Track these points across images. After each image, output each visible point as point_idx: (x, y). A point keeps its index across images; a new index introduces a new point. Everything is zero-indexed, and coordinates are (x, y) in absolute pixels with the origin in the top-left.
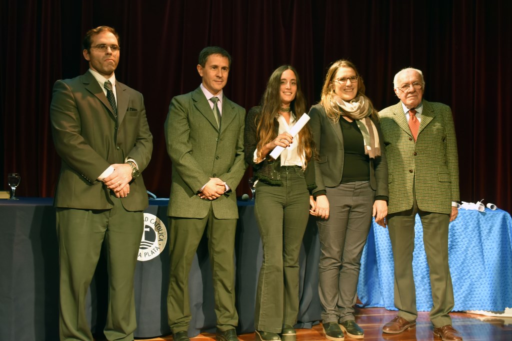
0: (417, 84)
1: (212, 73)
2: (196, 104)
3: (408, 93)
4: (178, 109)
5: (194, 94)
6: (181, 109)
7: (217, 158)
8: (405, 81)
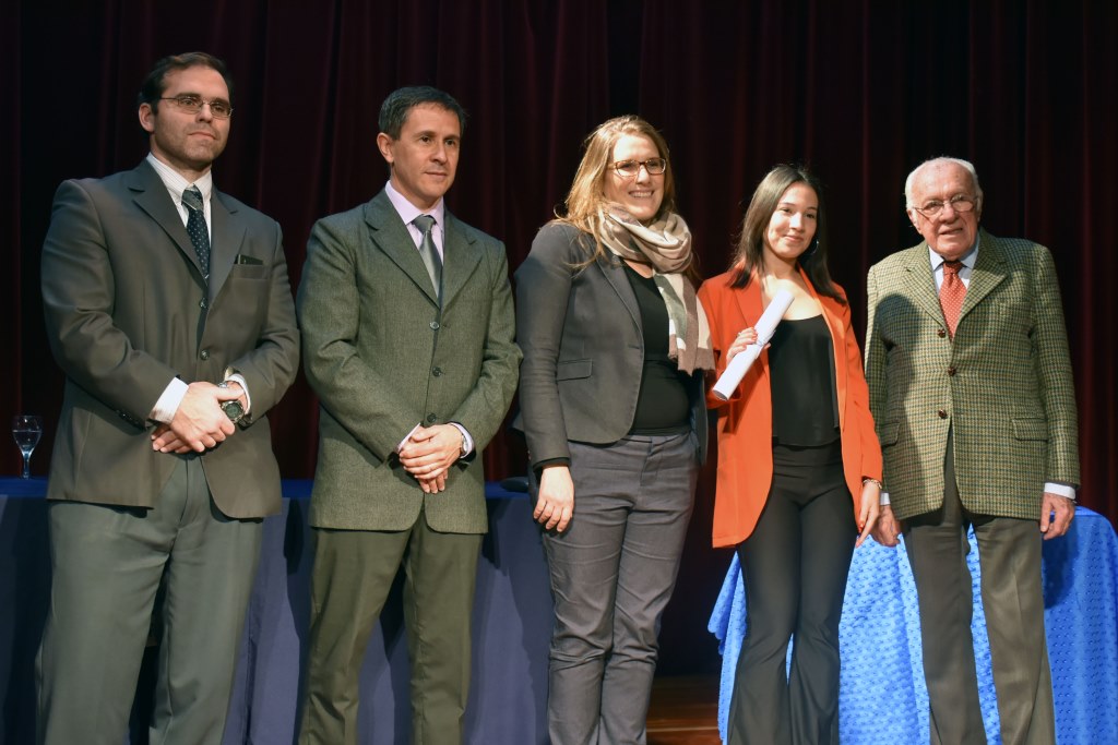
0: (962, 199)
1: (421, 153)
2: (374, 234)
3: (939, 223)
4: (329, 252)
5: (369, 208)
6: (338, 250)
7: (436, 372)
8: (933, 191)
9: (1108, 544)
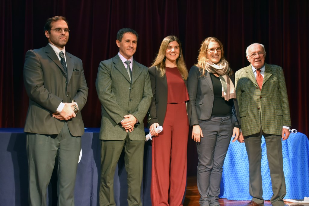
0: (261, 53)
1: (126, 45)
2: (115, 65)
3: (255, 59)
4: (104, 69)
5: (114, 59)
6: (106, 69)
7: (130, 100)
8: (253, 51)
9: (306, 141)
